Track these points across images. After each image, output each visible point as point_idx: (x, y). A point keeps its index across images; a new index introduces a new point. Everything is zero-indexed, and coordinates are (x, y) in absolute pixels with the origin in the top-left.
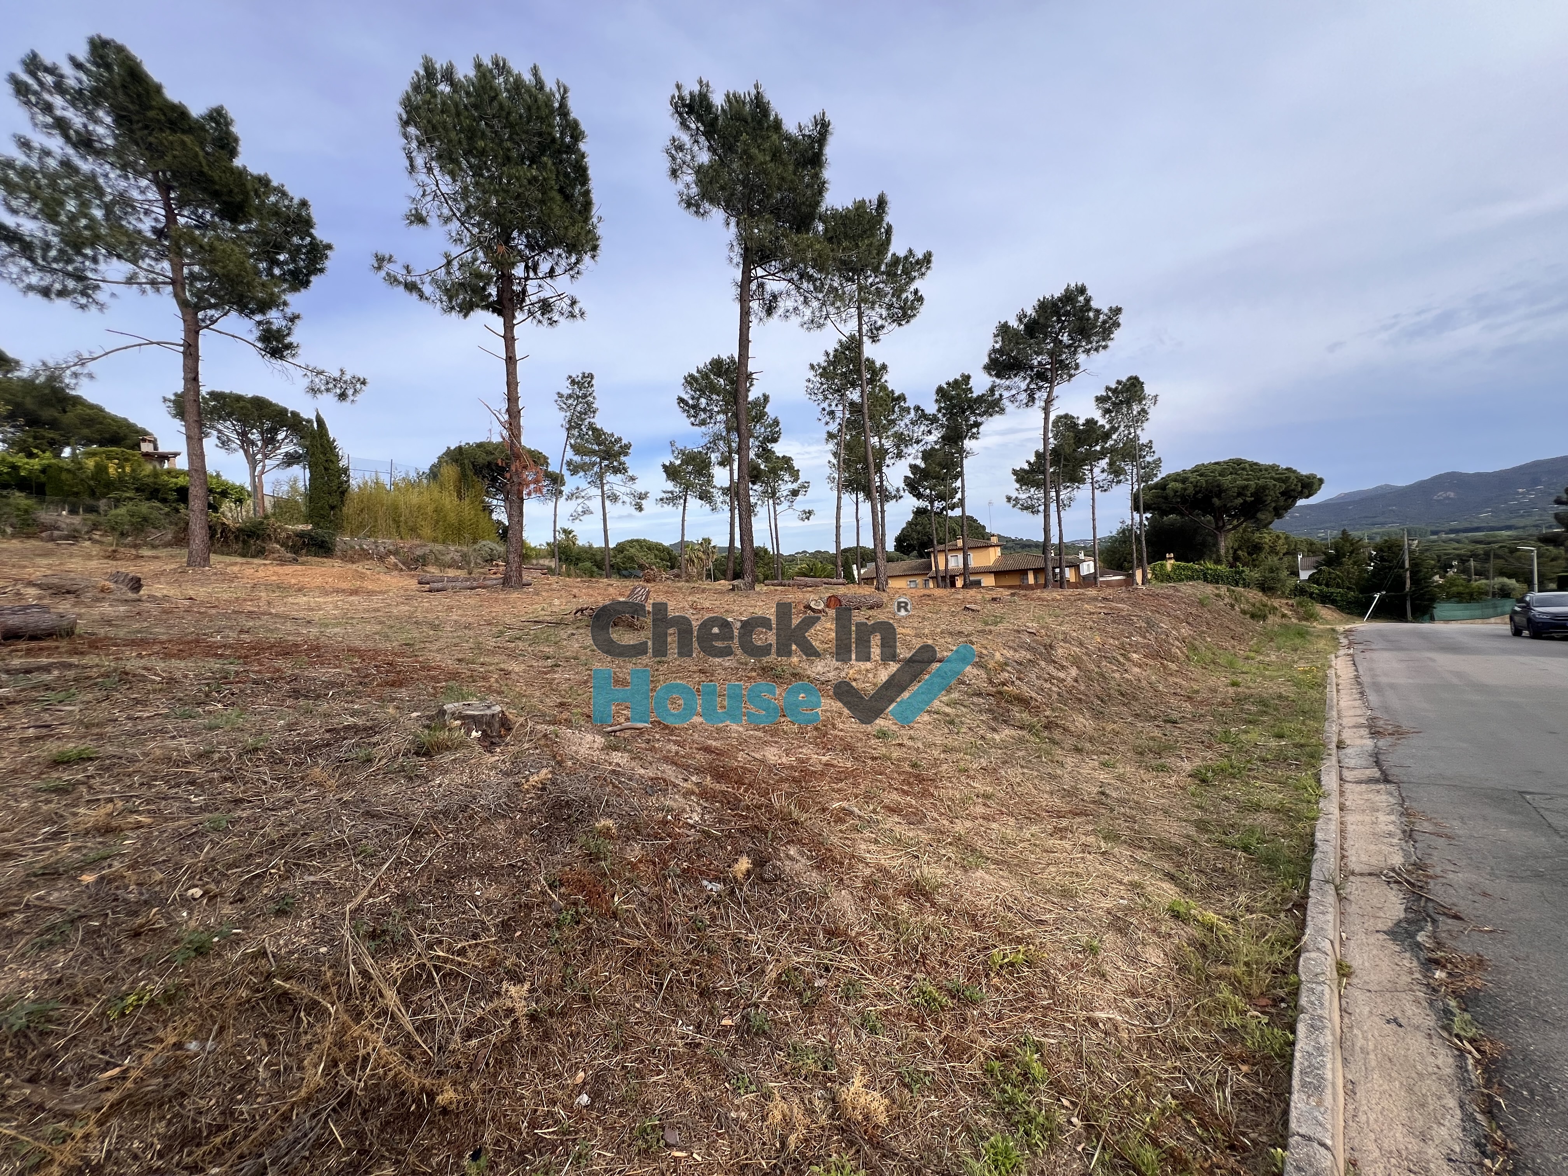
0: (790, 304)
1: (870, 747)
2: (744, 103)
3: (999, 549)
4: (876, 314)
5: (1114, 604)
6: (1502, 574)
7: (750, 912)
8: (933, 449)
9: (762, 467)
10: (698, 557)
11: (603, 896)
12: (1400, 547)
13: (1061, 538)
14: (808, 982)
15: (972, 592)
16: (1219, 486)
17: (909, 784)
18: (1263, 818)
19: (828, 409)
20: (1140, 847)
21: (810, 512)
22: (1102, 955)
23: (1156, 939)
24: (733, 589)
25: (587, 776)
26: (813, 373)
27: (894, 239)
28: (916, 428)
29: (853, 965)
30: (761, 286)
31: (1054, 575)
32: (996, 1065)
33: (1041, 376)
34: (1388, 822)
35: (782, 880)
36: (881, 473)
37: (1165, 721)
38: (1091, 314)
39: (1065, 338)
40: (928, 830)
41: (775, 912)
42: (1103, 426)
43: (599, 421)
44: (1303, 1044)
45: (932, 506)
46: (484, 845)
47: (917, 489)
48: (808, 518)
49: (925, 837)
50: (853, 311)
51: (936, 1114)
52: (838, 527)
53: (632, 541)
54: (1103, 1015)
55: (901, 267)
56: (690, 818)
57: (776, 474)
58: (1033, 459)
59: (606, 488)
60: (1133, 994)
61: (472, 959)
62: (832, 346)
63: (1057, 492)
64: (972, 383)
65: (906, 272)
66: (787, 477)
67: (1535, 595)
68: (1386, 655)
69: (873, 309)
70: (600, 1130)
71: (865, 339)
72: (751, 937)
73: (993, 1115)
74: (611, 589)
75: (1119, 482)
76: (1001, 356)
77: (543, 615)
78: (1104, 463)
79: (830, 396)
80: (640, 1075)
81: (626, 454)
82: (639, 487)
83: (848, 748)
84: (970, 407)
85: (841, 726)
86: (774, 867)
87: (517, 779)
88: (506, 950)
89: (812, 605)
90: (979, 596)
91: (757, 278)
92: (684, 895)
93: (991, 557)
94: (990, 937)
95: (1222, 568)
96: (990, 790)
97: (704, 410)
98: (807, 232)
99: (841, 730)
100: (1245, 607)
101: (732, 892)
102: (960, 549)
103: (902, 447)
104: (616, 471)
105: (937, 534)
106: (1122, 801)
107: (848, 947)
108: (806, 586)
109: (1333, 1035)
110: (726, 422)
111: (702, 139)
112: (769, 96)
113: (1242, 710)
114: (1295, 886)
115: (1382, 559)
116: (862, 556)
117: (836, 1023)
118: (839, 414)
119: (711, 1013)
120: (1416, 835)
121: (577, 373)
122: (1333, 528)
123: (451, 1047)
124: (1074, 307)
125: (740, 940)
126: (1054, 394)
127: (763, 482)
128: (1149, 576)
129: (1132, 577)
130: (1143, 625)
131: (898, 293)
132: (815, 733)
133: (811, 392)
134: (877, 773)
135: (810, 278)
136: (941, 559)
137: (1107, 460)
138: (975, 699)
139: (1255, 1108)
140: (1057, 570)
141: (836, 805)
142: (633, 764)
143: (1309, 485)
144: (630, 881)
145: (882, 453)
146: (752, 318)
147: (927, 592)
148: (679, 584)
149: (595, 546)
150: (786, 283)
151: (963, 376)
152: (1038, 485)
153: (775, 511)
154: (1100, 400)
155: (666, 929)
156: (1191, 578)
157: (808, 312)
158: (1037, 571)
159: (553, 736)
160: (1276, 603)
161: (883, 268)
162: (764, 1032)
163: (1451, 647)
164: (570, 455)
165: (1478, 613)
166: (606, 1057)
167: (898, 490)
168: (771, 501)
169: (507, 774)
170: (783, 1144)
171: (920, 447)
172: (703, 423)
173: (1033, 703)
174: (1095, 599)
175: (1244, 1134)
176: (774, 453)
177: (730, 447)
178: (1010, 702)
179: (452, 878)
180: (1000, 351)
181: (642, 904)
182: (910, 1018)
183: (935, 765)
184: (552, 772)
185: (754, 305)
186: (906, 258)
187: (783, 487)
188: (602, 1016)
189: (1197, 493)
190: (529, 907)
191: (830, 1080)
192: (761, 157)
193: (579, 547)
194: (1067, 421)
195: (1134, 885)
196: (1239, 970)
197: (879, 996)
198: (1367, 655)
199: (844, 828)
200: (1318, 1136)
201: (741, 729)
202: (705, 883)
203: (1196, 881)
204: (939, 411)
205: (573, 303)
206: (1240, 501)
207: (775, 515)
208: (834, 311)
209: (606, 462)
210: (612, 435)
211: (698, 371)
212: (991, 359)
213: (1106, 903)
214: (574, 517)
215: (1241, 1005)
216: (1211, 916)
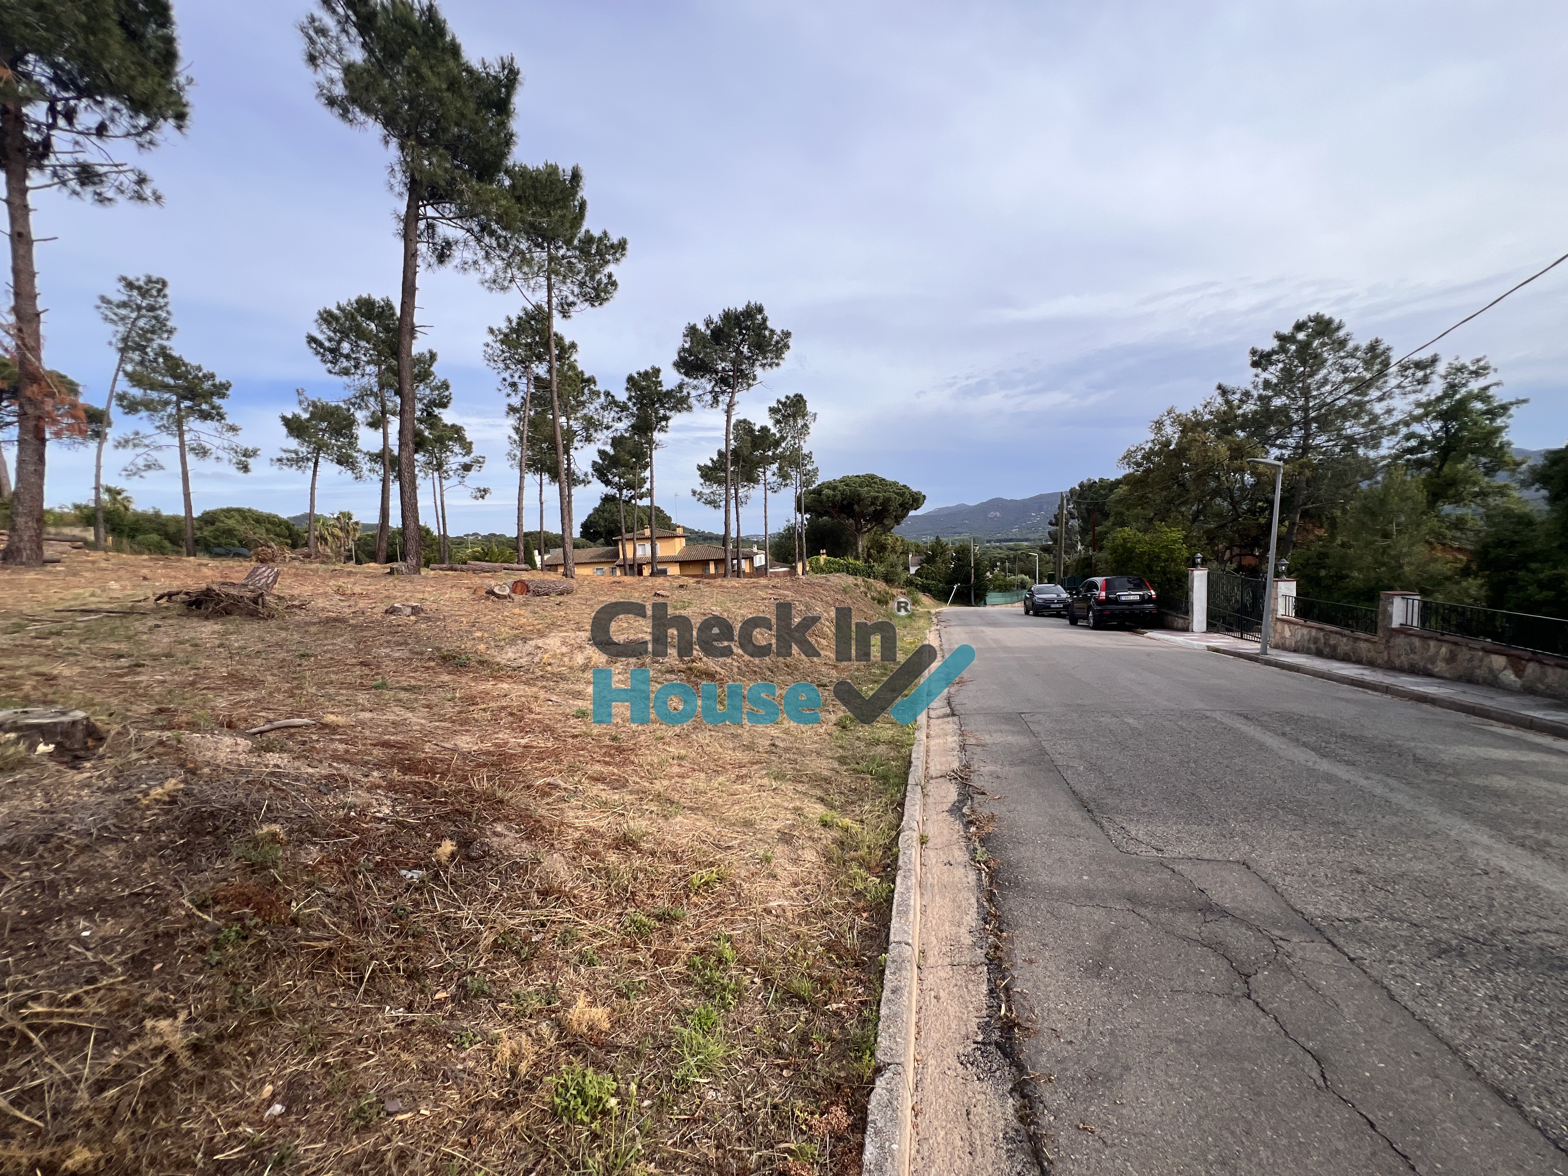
0: (468, 256)
1: (570, 726)
2: (412, 9)
3: (683, 540)
4: (567, 290)
5: (782, 591)
6: (1022, 572)
7: (456, 891)
8: (622, 436)
9: (426, 433)
10: (332, 535)
11: (277, 904)
12: (969, 551)
13: (738, 532)
14: (525, 941)
15: (660, 580)
16: (859, 495)
17: (610, 755)
18: (881, 749)
19: (509, 380)
20: (801, 782)
21: (485, 491)
22: (774, 861)
23: (811, 843)
24: (391, 573)
25: (236, 782)
26: (493, 338)
27: (588, 214)
28: (606, 413)
29: (568, 916)
30: (430, 227)
31: (733, 566)
32: (697, 959)
33: (724, 381)
34: (953, 741)
35: (491, 856)
36: (569, 455)
37: (818, 686)
38: (767, 333)
39: (745, 350)
40: (631, 793)
41: (485, 886)
42: (774, 434)
43: (177, 347)
44: (899, 888)
45: (621, 494)
46: (86, 877)
47: (606, 475)
48: (483, 497)
49: (628, 798)
50: (543, 281)
51: (650, 1009)
52: (520, 509)
53: (229, 510)
54: (775, 904)
55: (595, 246)
56: (379, 811)
57: (442, 443)
58: (715, 457)
59: (187, 437)
60: (795, 885)
61: (92, 1005)
62: (515, 313)
63: (736, 490)
64: (662, 377)
65: (599, 252)
66: (457, 449)
67: (1037, 586)
68: (958, 629)
69: (564, 283)
70: (303, 1129)
71: (555, 312)
72: (460, 914)
73: (696, 996)
74: (205, 570)
75: (786, 485)
76: (690, 355)
77: (93, 603)
78: (774, 467)
79: (513, 367)
80: (345, 1065)
81: (223, 396)
82: (244, 441)
83: (547, 729)
84: (660, 400)
85: (538, 710)
86: (482, 844)
87: (128, 795)
88: (142, 986)
89: (496, 590)
90: (668, 584)
91: (427, 218)
92: (379, 889)
93: (676, 548)
94: (687, 867)
95: (860, 563)
96: (683, 752)
97: (348, 357)
98: (491, 183)
99: (539, 714)
100: (875, 594)
101: (437, 876)
102: (647, 538)
103: (592, 431)
104: (205, 416)
105: (626, 522)
106: (787, 750)
107: (563, 902)
108: (483, 571)
109: (916, 878)
110: (379, 375)
111: (353, 31)
112: (444, 13)
113: (870, 673)
114: (899, 791)
115: (959, 560)
116: (546, 542)
117: (555, 967)
118: (522, 387)
119: (422, 991)
120: (967, 747)
121: (138, 275)
122: (931, 535)
123: (76, 1107)
124: (753, 323)
125: (448, 918)
126: (736, 399)
127: (427, 451)
128: (808, 568)
129: (794, 569)
130: (803, 608)
131: (592, 272)
132: (510, 719)
133: (491, 359)
134: (578, 749)
135: (492, 233)
136: (629, 548)
137: (777, 465)
138: (668, 676)
139: (871, 938)
140: (735, 562)
141: (540, 782)
142: (297, 764)
143: (917, 500)
144: (310, 885)
145: (570, 434)
146: (419, 261)
147: (616, 579)
148: (313, 566)
149: (166, 512)
150: (464, 232)
151: (653, 368)
152: (719, 482)
153: (441, 486)
154: (772, 410)
155: (362, 924)
156: (838, 571)
157: (490, 271)
158: (717, 562)
159: (175, 743)
160: (894, 591)
161: (576, 242)
162: (483, 992)
163: (993, 623)
164: (123, 385)
165: (1009, 599)
166: (299, 1063)
167: (586, 475)
168: (436, 474)
169: (111, 790)
170: (514, 1074)
171: (609, 434)
172: (346, 372)
173: (718, 677)
174: (766, 587)
175: (864, 955)
176: (440, 419)
177: (383, 406)
178: (699, 677)
179: (39, 923)
180: (689, 351)
181: (328, 906)
182: (623, 946)
183: (633, 737)
184: (185, 781)
185: (422, 247)
186: (600, 239)
187: (452, 460)
188: (291, 1025)
189: (843, 500)
190: (171, 936)
191: (554, 1012)
192: (435, 82)
193: (135, 514)
194: (745, 426)
195: (796, 809)
196: (863, 852)
197: (594, 935)
198: (947, 629)
199: (550, 800)
200: (906, 939)
201: (423, 721)
202: (404, 872)
203: (838, 800)
204: (629, 399)
205: (142, 181)
206: (872, 508)
207: (442, 491)
208: (520, 275)
209: (188, 403)
210: (199, 369)
211: (339, 308)
212: (680, 357)
213: (776, 826)
214: (131, 473)
215: (864, 874)
216: (847, 821)
